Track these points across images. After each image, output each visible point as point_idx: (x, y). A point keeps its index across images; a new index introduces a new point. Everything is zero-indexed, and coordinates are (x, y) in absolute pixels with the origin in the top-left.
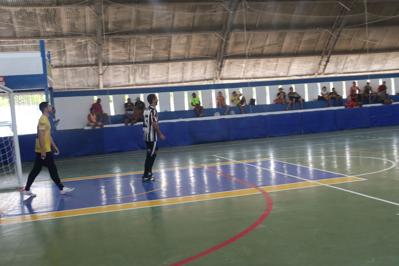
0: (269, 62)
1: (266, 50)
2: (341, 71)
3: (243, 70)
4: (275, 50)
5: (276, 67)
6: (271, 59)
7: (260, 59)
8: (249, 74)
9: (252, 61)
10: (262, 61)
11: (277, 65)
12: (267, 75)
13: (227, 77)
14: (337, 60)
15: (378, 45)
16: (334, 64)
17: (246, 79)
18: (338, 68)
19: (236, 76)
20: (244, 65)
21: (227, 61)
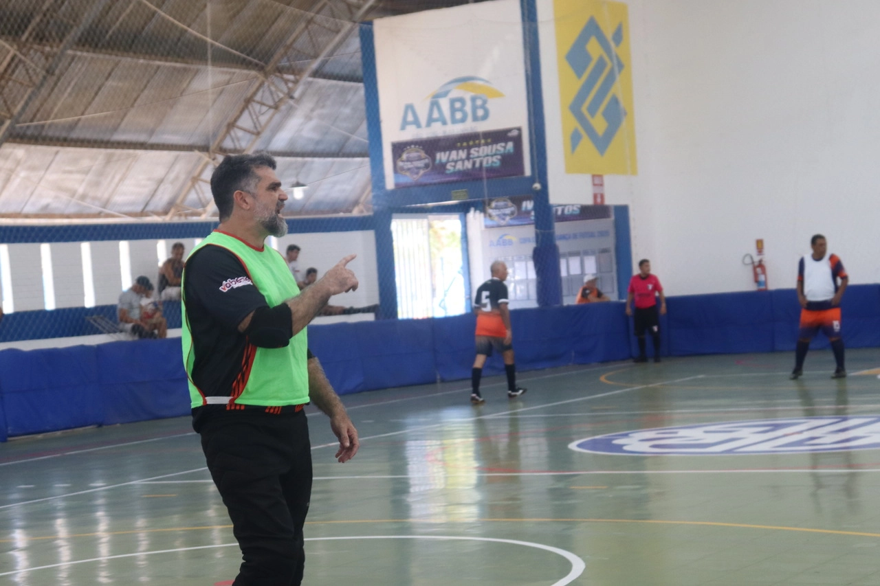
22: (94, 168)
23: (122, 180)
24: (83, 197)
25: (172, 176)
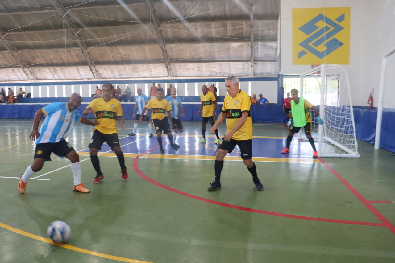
0: (63, 69)
1: (55, 61)
2: (119, 77)
3: (50, 74)
4: (60, 61)
5: (70, 73)
6: (63, 68)
7: (55, 67)
8: (56, 77)
9: (52, 69)
10: (58, 69)
11: (69, 71)
12: (68, 78)
13: (43, 78)
14: (109, 68)
15: (132, 58)
16: (109, 72)
17: (55, 80)
18: (115, 74)
19: (49, 78)
20: (48, 71)
21: (36, 68)
22: (217, 66)
23: (230, 69)
24: (220, 73)
25: (246, 67)
